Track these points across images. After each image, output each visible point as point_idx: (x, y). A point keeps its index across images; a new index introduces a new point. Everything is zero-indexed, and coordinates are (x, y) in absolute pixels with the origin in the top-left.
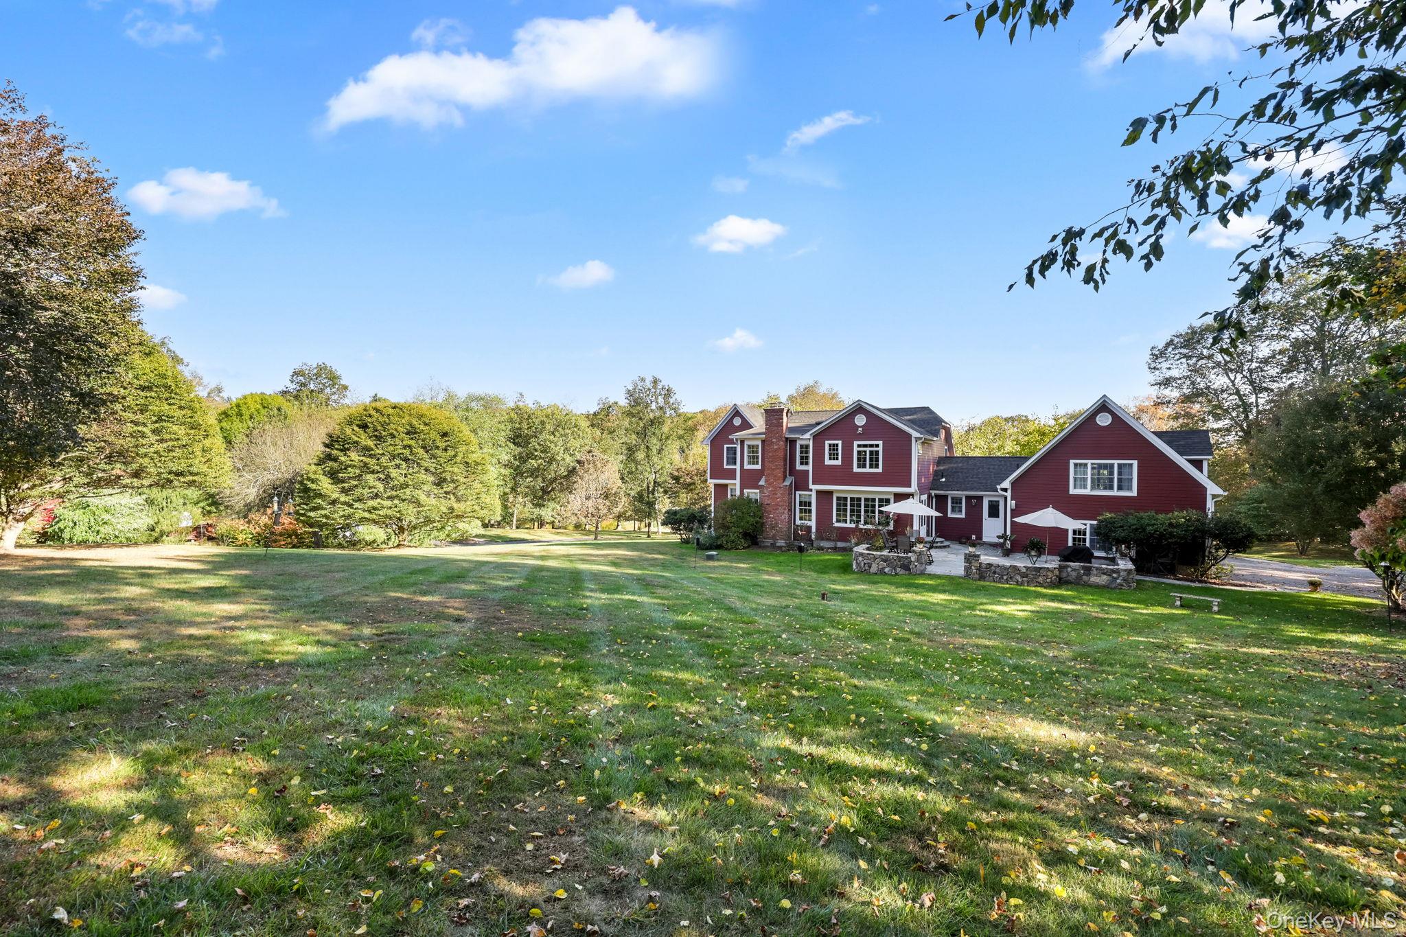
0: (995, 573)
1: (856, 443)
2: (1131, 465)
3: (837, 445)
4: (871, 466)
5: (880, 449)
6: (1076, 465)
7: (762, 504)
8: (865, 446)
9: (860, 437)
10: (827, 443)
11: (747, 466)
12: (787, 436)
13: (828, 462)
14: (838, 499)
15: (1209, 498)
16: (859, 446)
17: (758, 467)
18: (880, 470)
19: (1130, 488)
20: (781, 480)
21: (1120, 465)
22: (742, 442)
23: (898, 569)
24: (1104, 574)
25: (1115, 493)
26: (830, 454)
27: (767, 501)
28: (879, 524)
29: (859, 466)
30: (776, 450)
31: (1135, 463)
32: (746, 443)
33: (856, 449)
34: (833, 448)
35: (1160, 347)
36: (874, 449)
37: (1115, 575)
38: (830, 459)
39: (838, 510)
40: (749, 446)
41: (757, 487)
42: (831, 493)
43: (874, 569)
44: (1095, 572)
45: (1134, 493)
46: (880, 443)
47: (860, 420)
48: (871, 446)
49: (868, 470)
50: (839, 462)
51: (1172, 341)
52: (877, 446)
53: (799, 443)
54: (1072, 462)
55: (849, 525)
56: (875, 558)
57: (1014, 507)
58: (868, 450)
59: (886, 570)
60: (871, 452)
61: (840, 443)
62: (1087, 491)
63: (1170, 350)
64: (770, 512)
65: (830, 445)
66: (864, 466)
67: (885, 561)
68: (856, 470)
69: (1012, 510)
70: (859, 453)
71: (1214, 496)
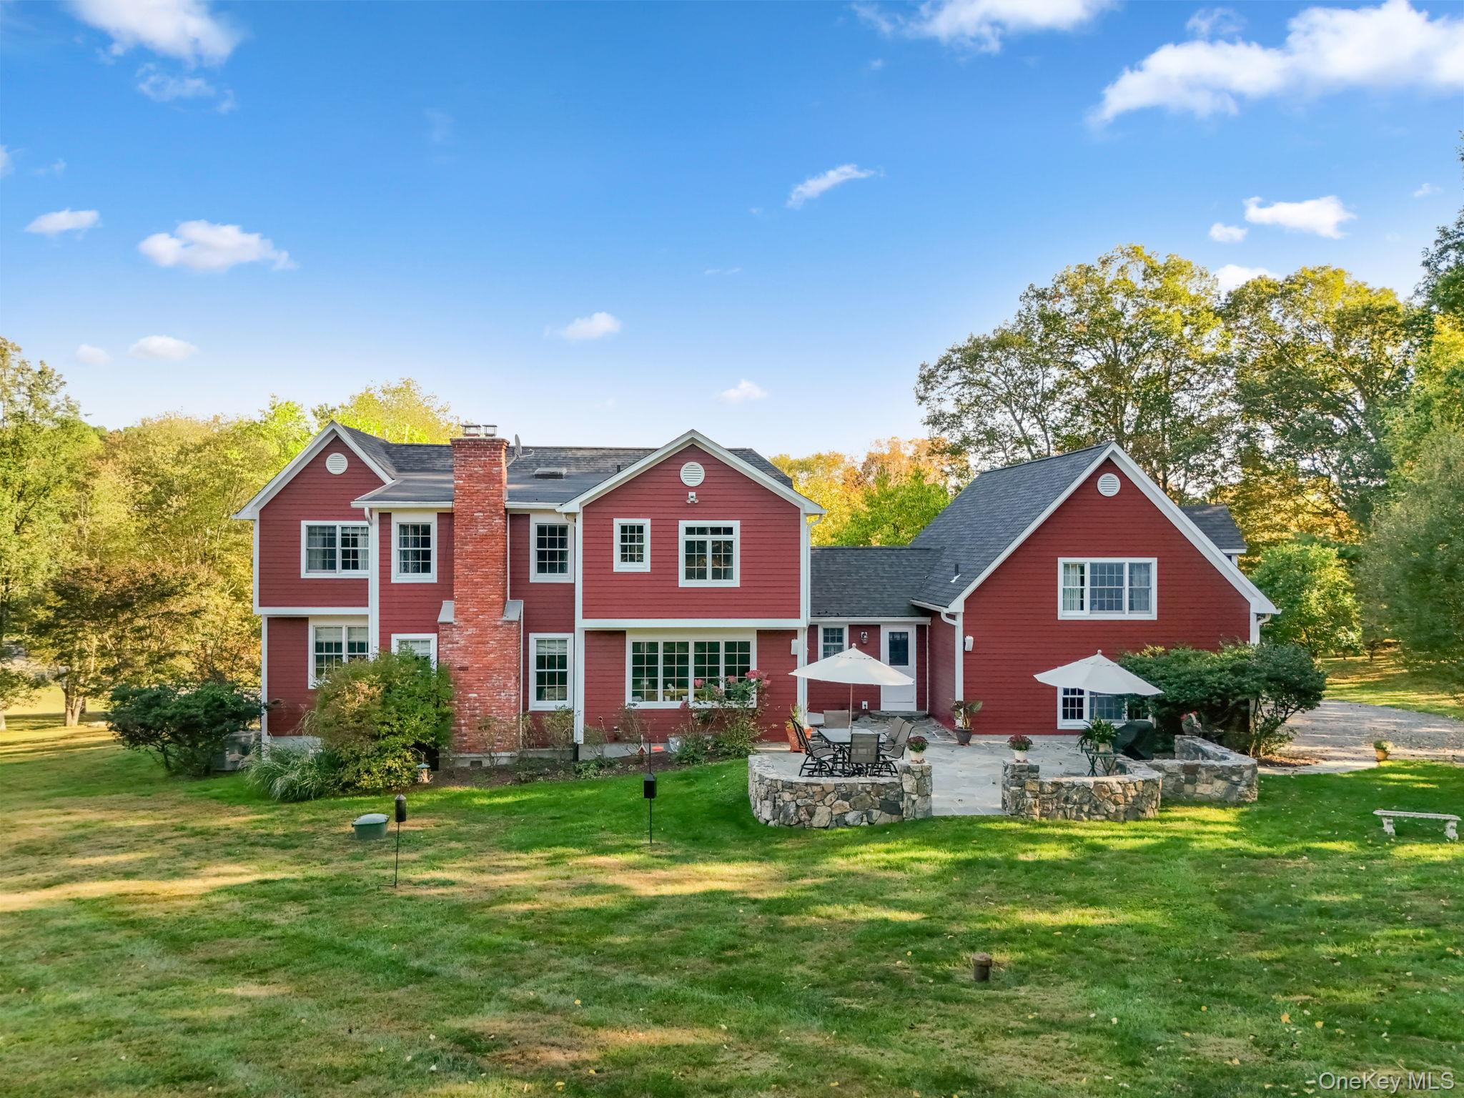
0: (1067, 800)
1: (683, 524)
2: (1147, 566)
3: (641, 529)
4: (717, 574)
5: (736, 538)
6: (1066, 566)
7: (443, 672)
8: (702, 531)
9: (692, 511)
10: (618, 523)
11: (398, 577)
12: (510, 505)
13: (619, 566)
14: (636, 646)
15: (1253, 618)
16: (690, 531)
17: (431, 577)
18: (735, 582)
19: (1146, 607)
20: (497, 610)
21: (1131, 565)
22: (385, 517)
23: (876, 813)
24: (1218, 777)
25: (1126, 615)
26: (624, 549)
27: (459, 660)
28: (728, 695)
29: (690, 575)
30: (484, 538)
31: (1153, 561)
32: (397, 520)
33: (683, 538)
34: (631, 534)
35: (931, 367)
36: (722, 538)
37: (1235, 778)
38: (624, 558)
39: (637, 672)
40: (403, 528)
41: (435, 628)
42: (621, 634)
43: (822, 817)
44: (1204, 775)
45: (1152, 615)
46: (736, 525)
47: (692, 474)
48: (716, 531)
49: (709, 583)
50: (645, 566)
51: (948, 357)
52: (729, 531)
53: (535, 521)
54: (1061, 561)
55: (662, 704)
56: (825, 792)
57: (969, 647)
58: (709, 538)
59: (850, 818)
60: (717, 546)
61: (646, 523)
62: (1086, 614)
63: (940, 372)
64: (470, 687)
65: (624, 529)
66: (702, 575)
67: (846, 797)
68: (683, 582)
69: (966, 653)
70: (690, 545)
71: (1260, 616)
